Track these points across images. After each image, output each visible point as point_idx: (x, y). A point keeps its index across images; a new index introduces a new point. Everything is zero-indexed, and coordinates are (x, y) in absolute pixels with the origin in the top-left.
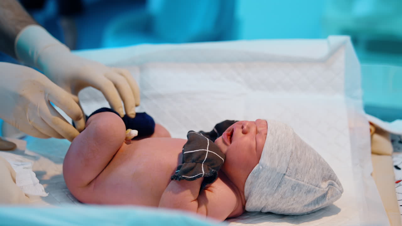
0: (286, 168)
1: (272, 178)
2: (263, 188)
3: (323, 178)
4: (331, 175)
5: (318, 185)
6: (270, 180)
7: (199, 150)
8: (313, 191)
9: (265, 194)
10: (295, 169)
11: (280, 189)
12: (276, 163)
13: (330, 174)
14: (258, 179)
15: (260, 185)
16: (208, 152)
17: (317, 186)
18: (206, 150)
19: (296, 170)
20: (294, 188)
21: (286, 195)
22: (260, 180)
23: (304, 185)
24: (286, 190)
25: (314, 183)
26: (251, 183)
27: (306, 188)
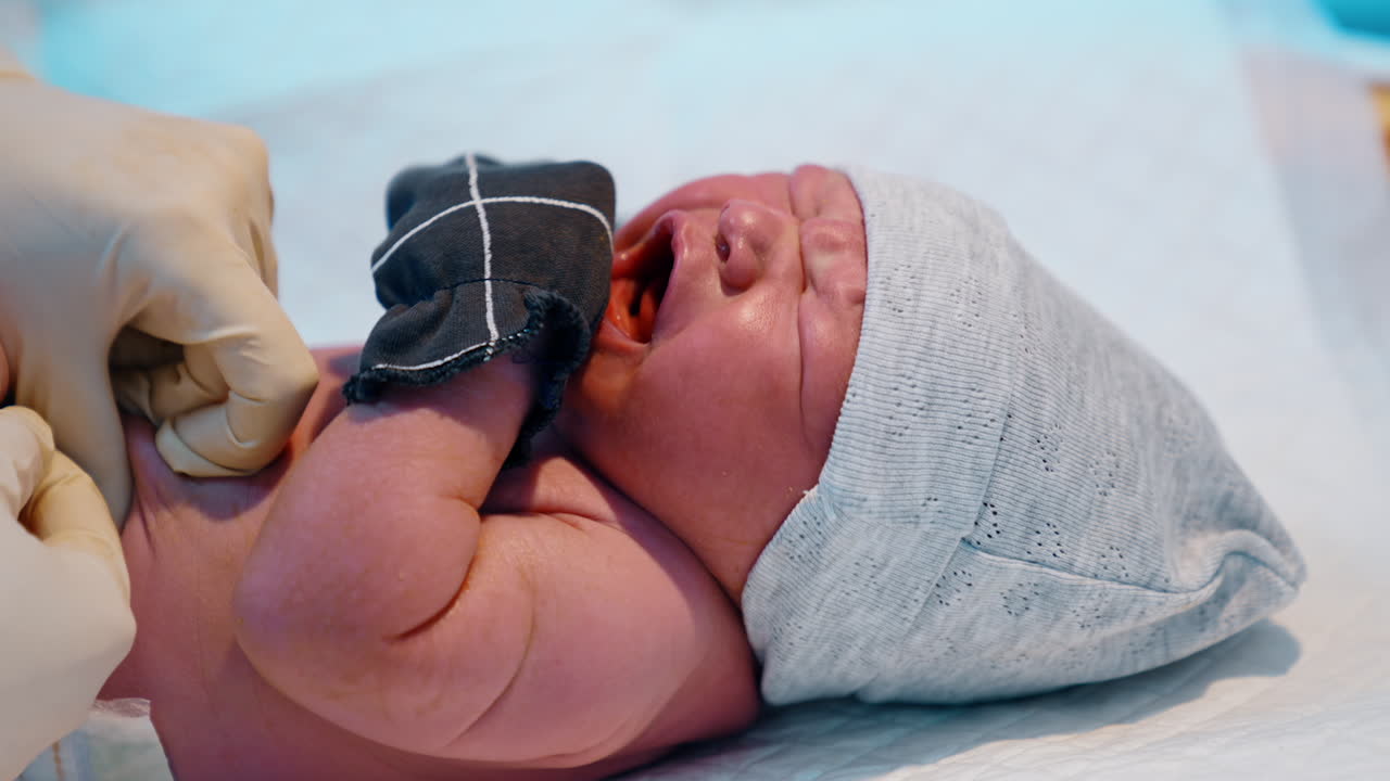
0: (975, 508)
1: (895, 560)
2: (849, 612)
3: (1187, 518)
4: (1228, 496)
5: (1154, 575)
6: (886, 572)
7: (435, 218)
8: (1126, 611)
9: (861, 642)
10: (1022, 508)
11: (940, 614)
12: (921, 487)
13: (1224, 487)
14: (815, 570)
15: (829, 599)
16: (486, 207)
17: (1147, 587)
18: (470, 203)
19: (1032, 510)
20: (1018, 605)
21: (978, 638)
22: (826, 578)
23: (1074, 590)
24: (979, 615)
25: (1132, 568)
26: (780, 591)
27: (1091, 604)
